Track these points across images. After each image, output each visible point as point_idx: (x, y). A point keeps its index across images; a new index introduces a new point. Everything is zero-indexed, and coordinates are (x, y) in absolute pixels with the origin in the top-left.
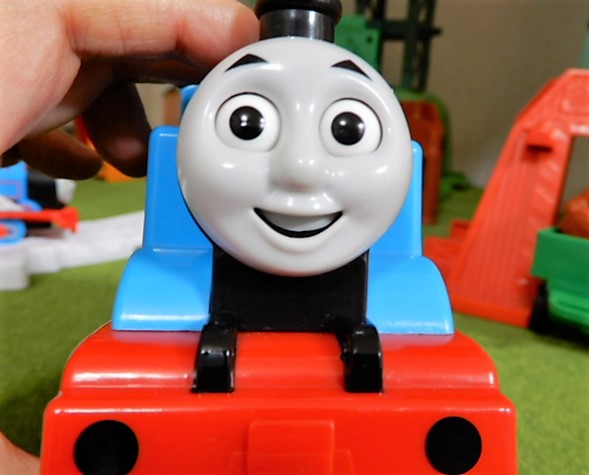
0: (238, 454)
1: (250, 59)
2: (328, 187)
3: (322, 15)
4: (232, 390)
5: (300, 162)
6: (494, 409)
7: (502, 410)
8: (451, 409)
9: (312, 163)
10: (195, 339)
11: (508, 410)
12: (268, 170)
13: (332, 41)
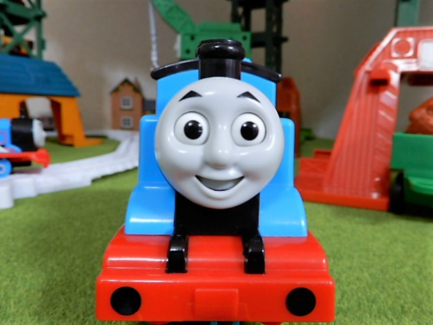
0: (190, 304)
1: (192, 94)
2: (235, 165)
3: (234, 60)
4: (185, 272)
5: (220, 151)
6: (323, 282)
7: (327, 283)
8: (300, 283)
9: (226, 152)
10: (168, 240)
11: (331, 283)
12: (202, 154)
13: (239, 78)
